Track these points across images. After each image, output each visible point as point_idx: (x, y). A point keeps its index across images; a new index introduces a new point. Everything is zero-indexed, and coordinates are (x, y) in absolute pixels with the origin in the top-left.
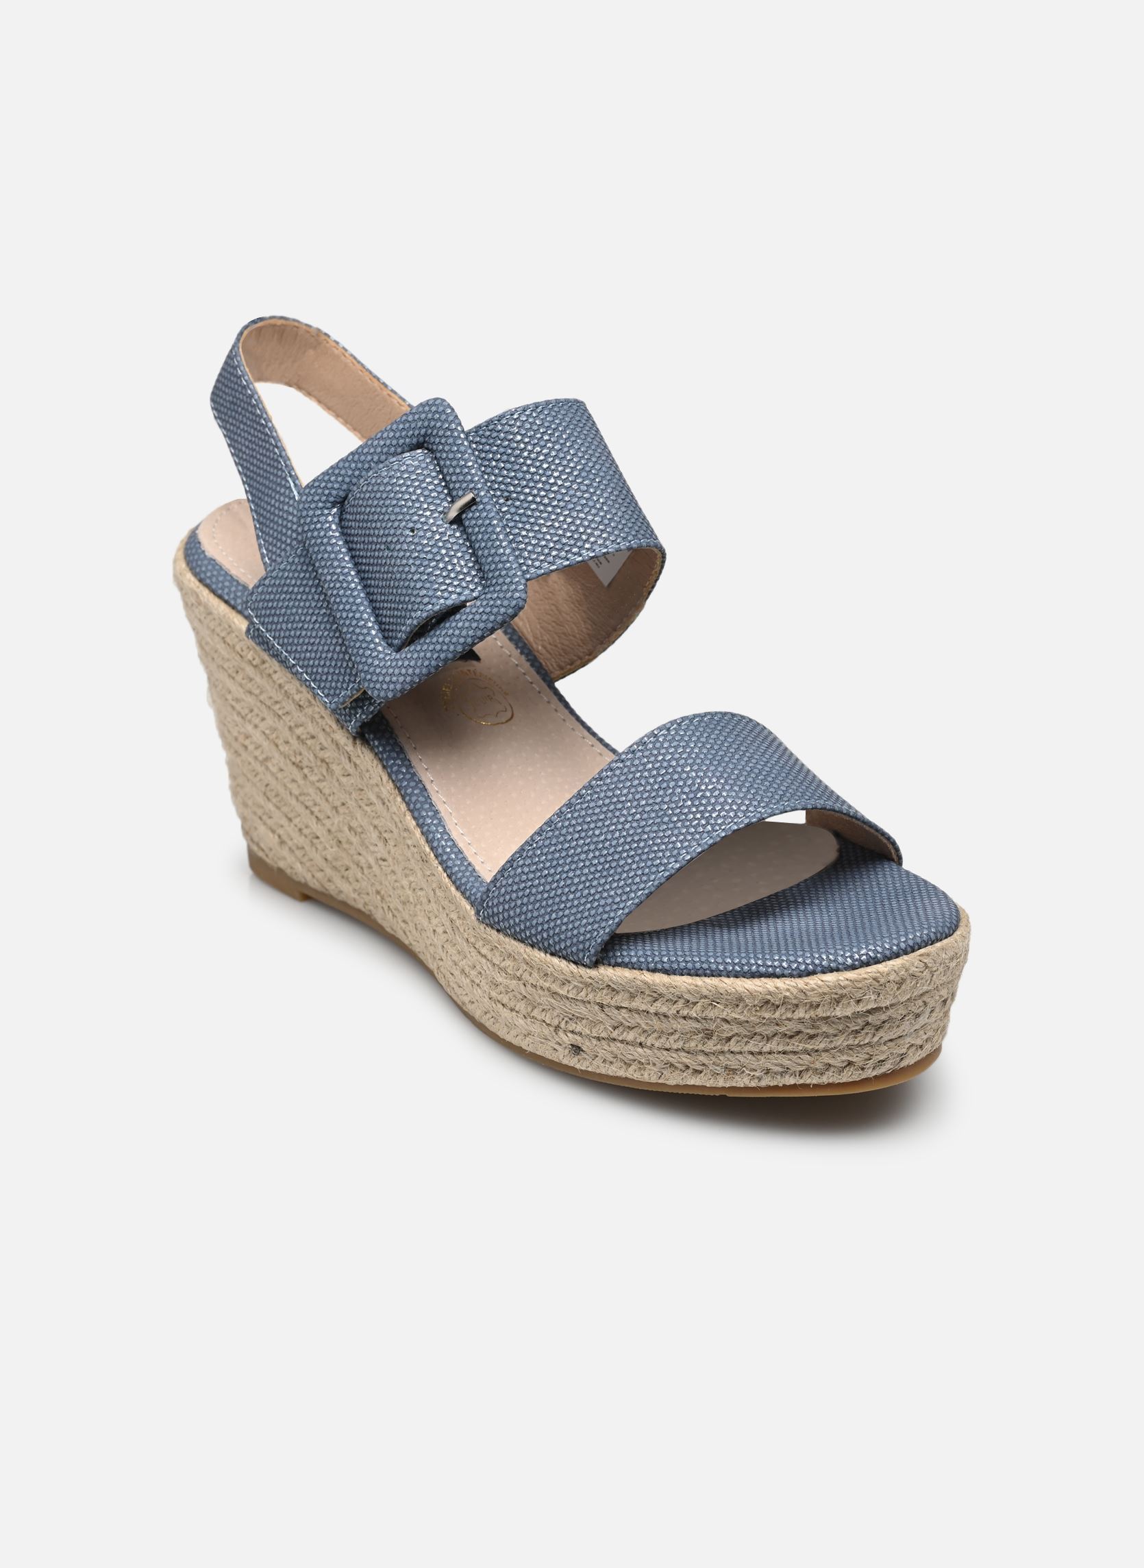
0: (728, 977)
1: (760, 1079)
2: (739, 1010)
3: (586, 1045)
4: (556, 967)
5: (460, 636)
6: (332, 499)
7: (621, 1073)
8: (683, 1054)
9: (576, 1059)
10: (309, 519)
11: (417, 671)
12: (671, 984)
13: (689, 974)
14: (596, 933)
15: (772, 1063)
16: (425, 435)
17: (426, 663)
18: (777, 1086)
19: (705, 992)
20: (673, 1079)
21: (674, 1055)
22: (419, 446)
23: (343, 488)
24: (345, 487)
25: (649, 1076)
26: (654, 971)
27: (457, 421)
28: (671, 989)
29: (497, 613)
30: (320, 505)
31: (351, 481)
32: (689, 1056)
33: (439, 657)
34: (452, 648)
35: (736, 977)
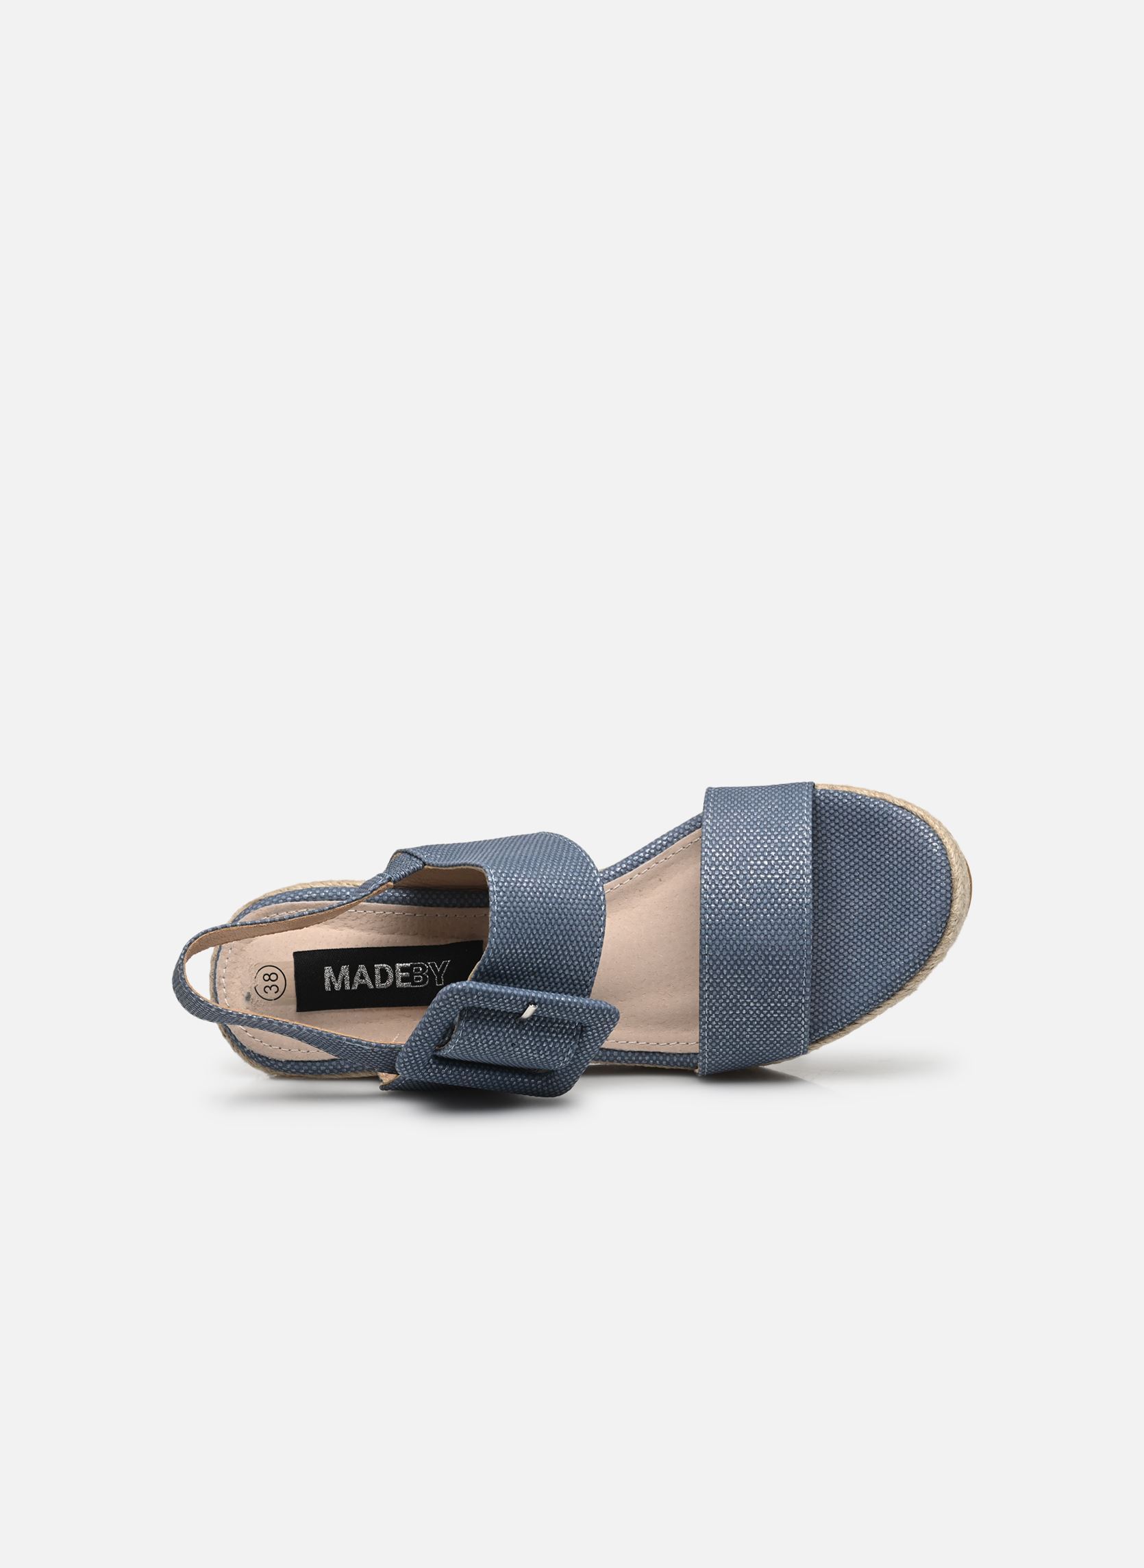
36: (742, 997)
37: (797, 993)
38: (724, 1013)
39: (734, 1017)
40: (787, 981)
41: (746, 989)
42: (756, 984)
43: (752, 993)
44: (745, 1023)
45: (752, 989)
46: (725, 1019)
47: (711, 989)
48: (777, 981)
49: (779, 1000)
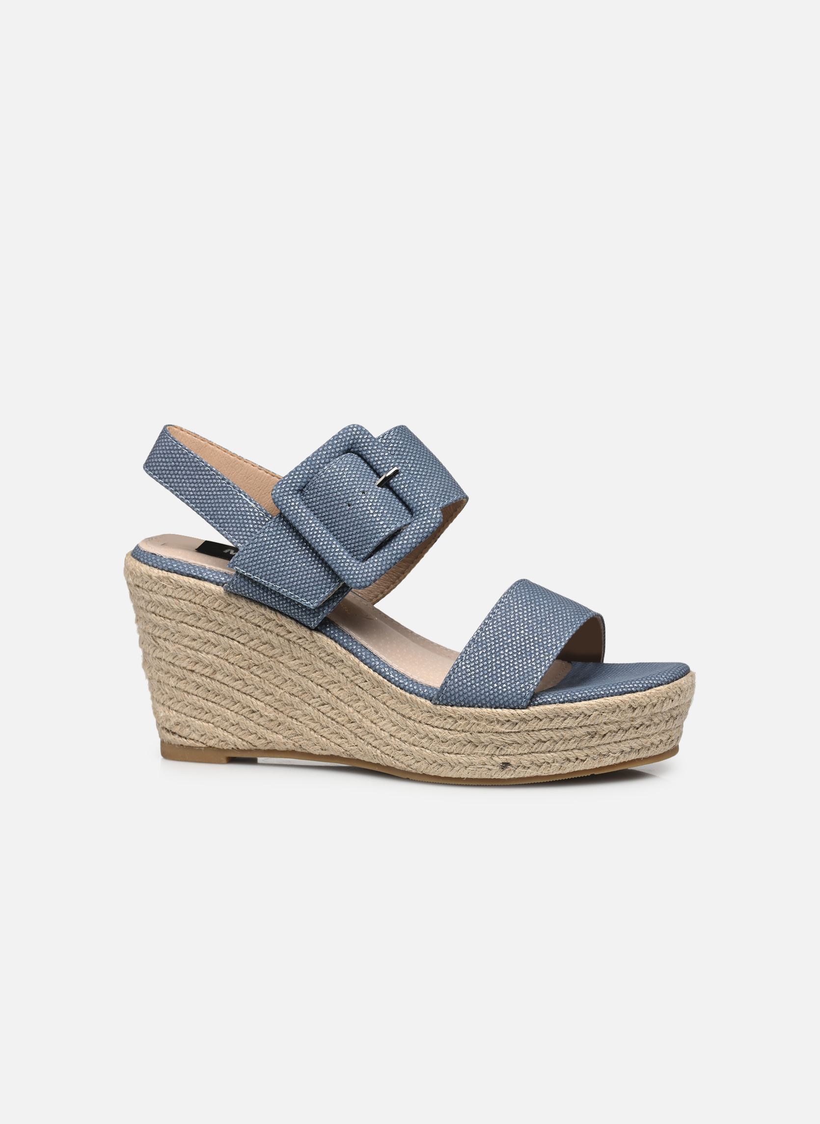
0: (608, 697)
1: (618, 758)
2: (615, 714)
3: (513, 760)
4: (500, 714)
5: (407, 543)
6: (297, 488)
7: (534, 774)
8: (577, 751)
9: (504, 772)
10: (285, 501)
11: (384, 567)
12: (577, 707)
13: (585, 700)
14: (528, 687)
15: (625, 746)
16: (353, 443)
17: (389, 562)
18: (625, 762)
19: (597, 708)
20: (569, 768)
21: (570, 753)
22: (348, 451)
23: (304, 481)
24: (305, 480)
25: (554, 770)
26: (563, 702)
27: (367, 433)
28: (577, 710)
29: (429, 527)
30: (291, 492)
31: (308, 477)
32: (580, 751)
33: (396, 557)
34: (403, 551)
35: (612, 696)
36: (519, 623)
37: (558, 638)
38: (500, 628)
39: (504, 635)
40: (557, 627)
41: (526, 619)
42: (535, 620)
43: (528, 624)
44: (507, 644)
45: (530, 621)
46: (497, 634)
47: (503, 608)
48: (550, 625)
49: (543, 637)
